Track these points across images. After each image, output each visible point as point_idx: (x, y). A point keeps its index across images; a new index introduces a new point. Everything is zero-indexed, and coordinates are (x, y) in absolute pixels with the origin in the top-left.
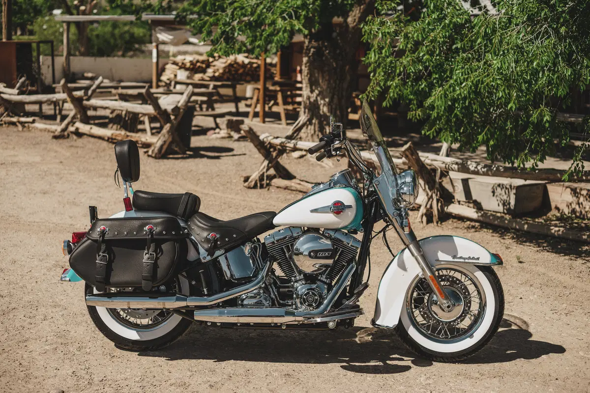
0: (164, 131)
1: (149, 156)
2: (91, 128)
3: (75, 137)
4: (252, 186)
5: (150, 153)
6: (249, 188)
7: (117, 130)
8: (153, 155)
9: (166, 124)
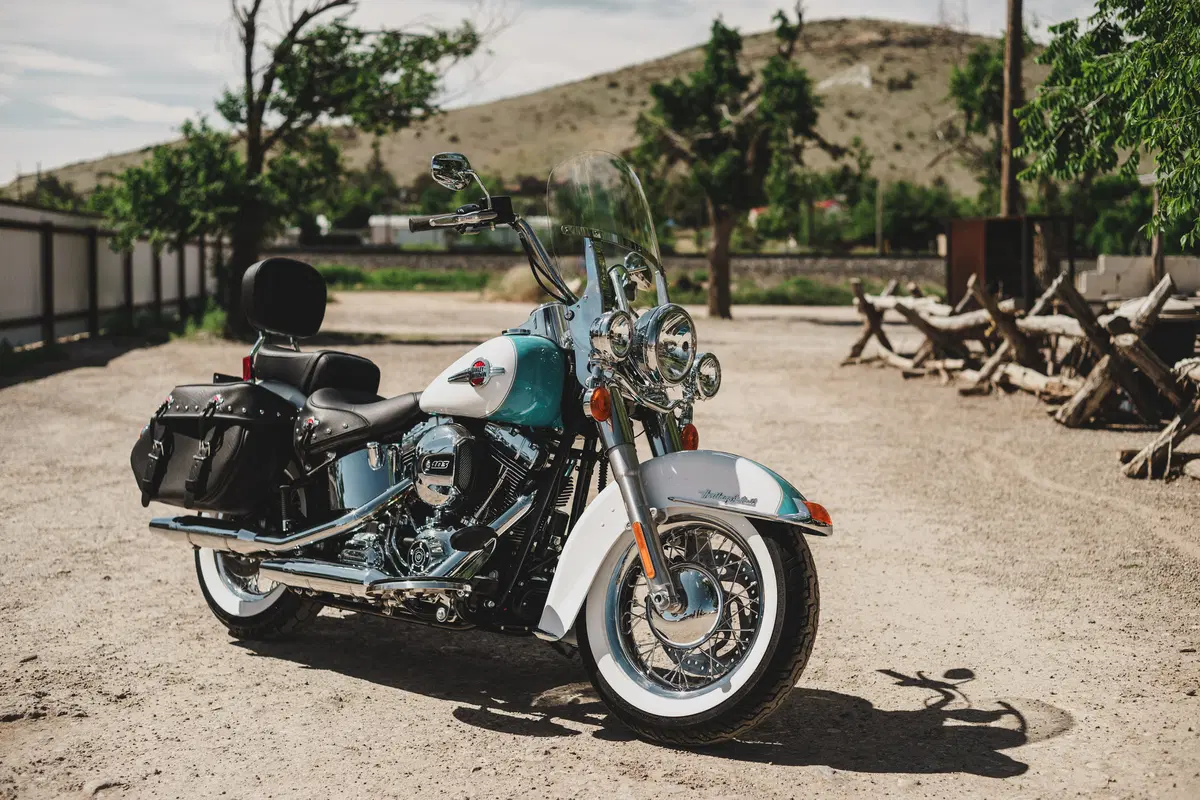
0: (1096, 371)
1: (1058, 421)
2: (1025, 374)
3: (1001, 392)
4: (1136, 472)
5: (1058, 416)
6: (1130, 475)
7: (1070, 377)
8: (1064, 420)
9: (1103, 356)
